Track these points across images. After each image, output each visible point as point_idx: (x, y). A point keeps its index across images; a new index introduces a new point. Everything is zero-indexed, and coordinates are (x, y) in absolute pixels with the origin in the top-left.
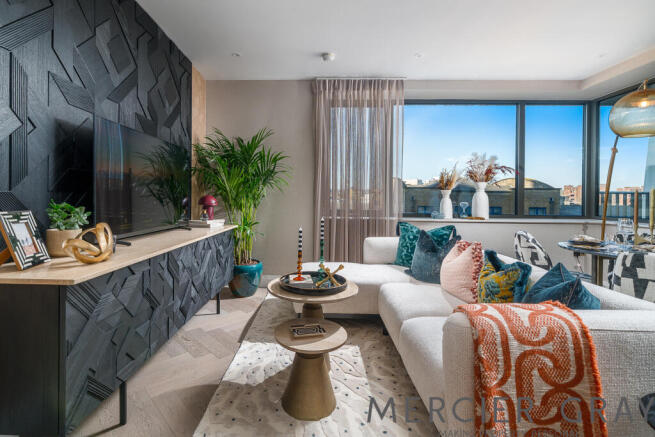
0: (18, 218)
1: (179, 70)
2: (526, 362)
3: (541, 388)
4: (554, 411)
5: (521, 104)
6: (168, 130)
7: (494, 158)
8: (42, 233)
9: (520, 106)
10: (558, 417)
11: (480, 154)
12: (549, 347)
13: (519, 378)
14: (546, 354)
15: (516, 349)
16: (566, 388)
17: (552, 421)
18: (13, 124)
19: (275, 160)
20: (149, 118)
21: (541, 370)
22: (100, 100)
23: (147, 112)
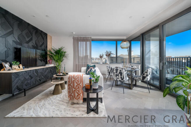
0: (6, 63)
1: (44, 36)
2: (74, 81)
3: (76, 84)
4: (77, 87)
5: (117, 41)
6: (41, 48)
7: (111, 52)
8: (11, 66)
9: (117, 42)
10: (78, 88)
11: (108, 51)
12: (77, 79)
13: (73, 83)
14: (77, 80)
15: (73, 79)
16: (79, 84)
17: (77, 89)
18: (6, 49)
19: (65, 53)
20: (35, 46)
21: (76, 82)
22: (24, 44)
23: (35, 45)
